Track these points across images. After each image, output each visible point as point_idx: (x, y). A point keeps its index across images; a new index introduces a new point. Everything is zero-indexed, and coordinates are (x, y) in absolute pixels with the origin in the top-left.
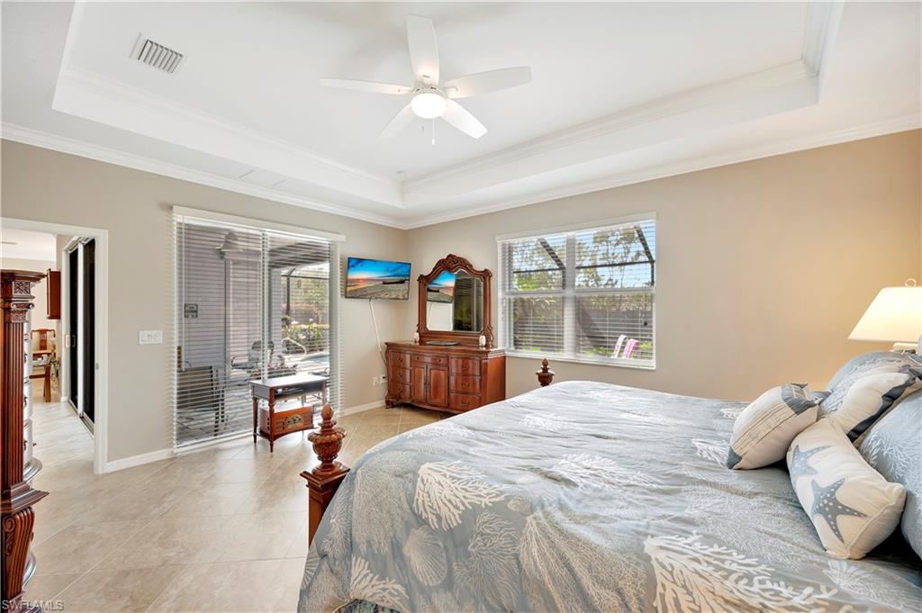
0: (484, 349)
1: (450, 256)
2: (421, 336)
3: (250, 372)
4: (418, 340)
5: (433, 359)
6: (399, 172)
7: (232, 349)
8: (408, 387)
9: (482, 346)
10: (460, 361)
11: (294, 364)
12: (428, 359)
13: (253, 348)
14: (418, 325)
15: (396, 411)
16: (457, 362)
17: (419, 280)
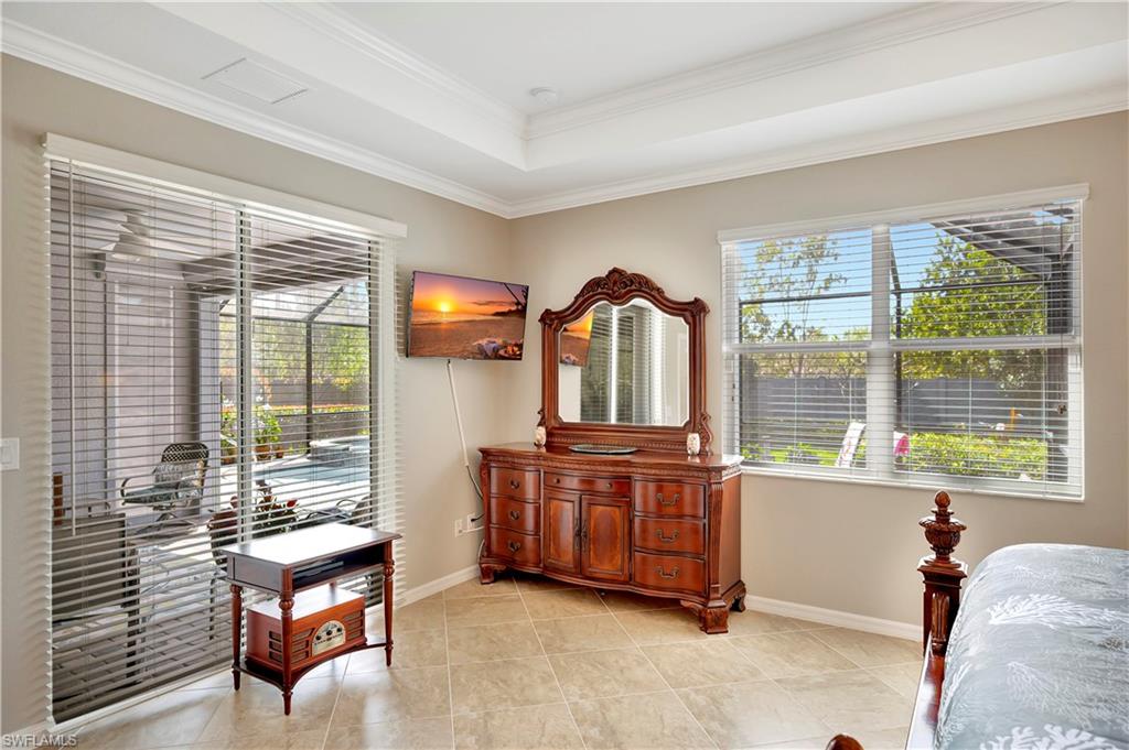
0: (698, 460)
1: (615, 271)
2: (549, 434)
3: (160, 508)
4: (544, 442)
5: (583, 481)
6: (534, 92)
7: (118, 463)
8: (529, 540)
9: (693, 455)
10: (652, 487)
11: (290, 497)
12: (572, 482)
13: (164, 459)
14: (542, 411)
15: (504, 589)
16: (645, 488)
17: (542, 320)
